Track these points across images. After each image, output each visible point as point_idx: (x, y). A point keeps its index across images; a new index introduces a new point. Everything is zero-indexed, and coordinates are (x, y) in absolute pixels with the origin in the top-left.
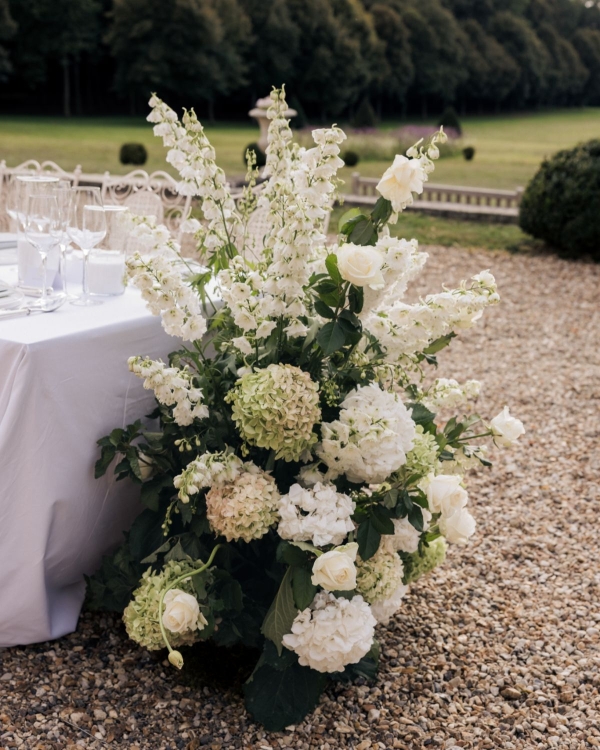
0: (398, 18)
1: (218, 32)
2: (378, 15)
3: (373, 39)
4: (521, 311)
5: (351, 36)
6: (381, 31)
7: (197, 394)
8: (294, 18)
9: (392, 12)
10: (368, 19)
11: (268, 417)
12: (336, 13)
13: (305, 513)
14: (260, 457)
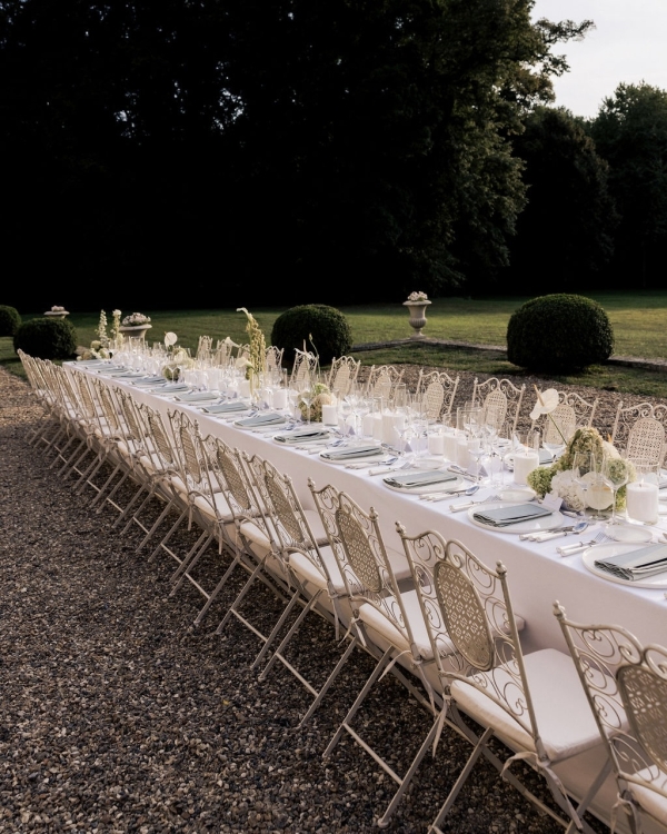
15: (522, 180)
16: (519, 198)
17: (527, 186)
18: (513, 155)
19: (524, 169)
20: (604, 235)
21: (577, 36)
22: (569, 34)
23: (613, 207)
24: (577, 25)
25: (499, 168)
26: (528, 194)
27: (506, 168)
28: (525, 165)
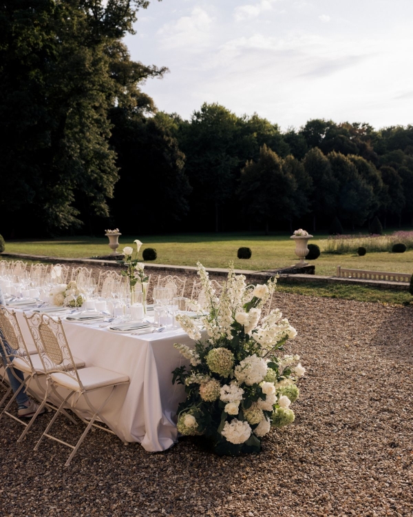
0: (395, 172)
1: (295, 186)
2: (384, 171)
3: (381, 184)
4: (394, 333)
5: (368, 183)
6: (385, 180)
7: (197, 356)
8: (336, 176)
9: (392, 169)
10: (378, 174)
11: (214, 362)
12: (359, 173)
13: (228, 393)
14: (216, 376)
15: (115, 164)
16: (114, 175)
17: (118, 169)
18: (109, 149)
19: (116, 158)
20: (182, 199)
21: (159, 76)
22: (154, 73)
23: (187, 182)
24: (159, 69)
25: (101, 156)
26: (119, 173)
27: (105, 156)
28: (117, 156)
